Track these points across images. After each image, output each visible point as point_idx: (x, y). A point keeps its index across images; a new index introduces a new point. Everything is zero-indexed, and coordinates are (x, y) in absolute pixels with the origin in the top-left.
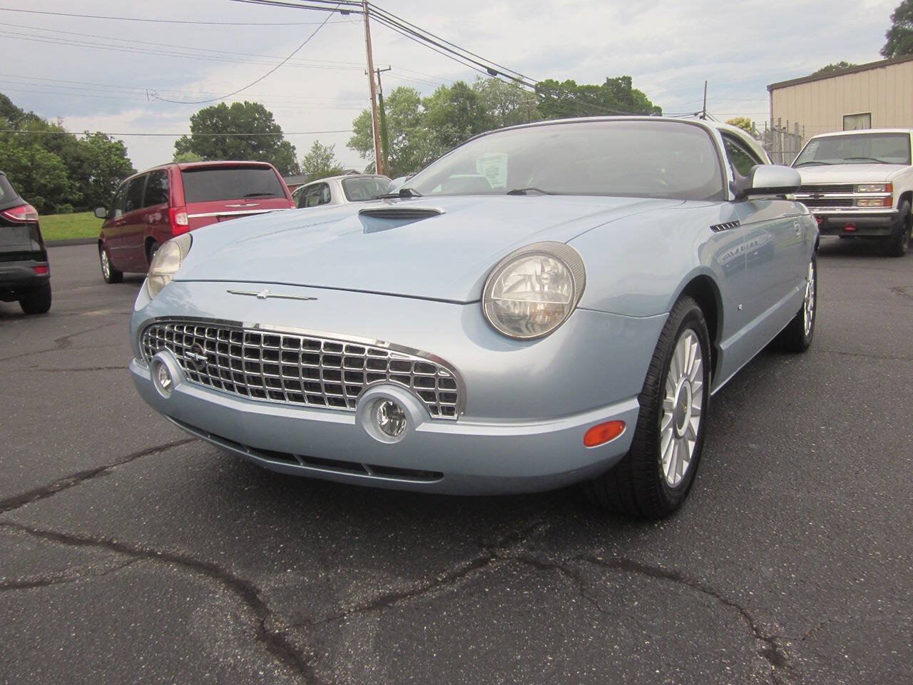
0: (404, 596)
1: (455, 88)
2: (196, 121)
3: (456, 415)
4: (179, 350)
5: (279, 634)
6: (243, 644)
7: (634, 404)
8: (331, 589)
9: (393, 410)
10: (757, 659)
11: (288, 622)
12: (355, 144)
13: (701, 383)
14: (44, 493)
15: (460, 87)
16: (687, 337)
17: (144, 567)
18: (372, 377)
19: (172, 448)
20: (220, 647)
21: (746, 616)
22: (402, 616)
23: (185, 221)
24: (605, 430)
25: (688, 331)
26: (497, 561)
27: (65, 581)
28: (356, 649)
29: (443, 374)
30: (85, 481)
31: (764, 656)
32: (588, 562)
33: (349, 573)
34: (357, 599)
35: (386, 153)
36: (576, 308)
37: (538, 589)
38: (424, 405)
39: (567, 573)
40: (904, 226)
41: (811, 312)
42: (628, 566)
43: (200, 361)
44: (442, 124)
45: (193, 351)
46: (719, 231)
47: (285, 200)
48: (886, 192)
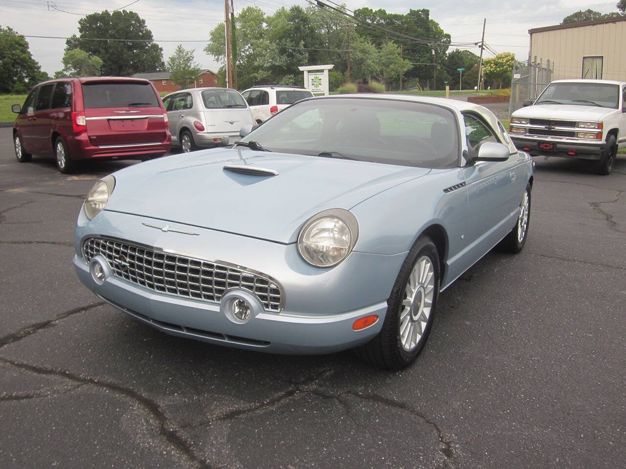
0: (244, 412)
1: (292, 10)
2: (84, 24)
3: (279, 310)
4: (110, 257)
5: (172, 431)
6: (153, 436)
7: (385, 305)
8: (201, 406)
9: (242, 304)
10: (438, 453)
11: (178, 425)
12: (211, 50)
13: (433, 287)
14: (15, 338)
15: (297, 10)
16: (422, 260)
17: (88, 389)
18: (231, 285)
19: (92, 308)
20: (140, 437)
21: (438, 430)
22: (243, 423)
23: (83, 122)
24: (366, 320)
25: (423, 257)
26: (300, 393)
27: (41, 396)
28: (217, 442)
29: (273, 286)
30: (40, 331)
31: (442, 452)
32: (353, 396)
33: (212, 396)
34: (217, 413)
35: (235, 59)
36: (352, 251)
37: (322, 410)
38: (261, 303)
39: (340, 402)
40: (610, 154)
41: (525, 226)
42: (376, 398)
43: (124, 266)
44: (280, 39)
45: (120, 259)
46: (449, 191)
47: (159, 108)
48: (598, 128)
